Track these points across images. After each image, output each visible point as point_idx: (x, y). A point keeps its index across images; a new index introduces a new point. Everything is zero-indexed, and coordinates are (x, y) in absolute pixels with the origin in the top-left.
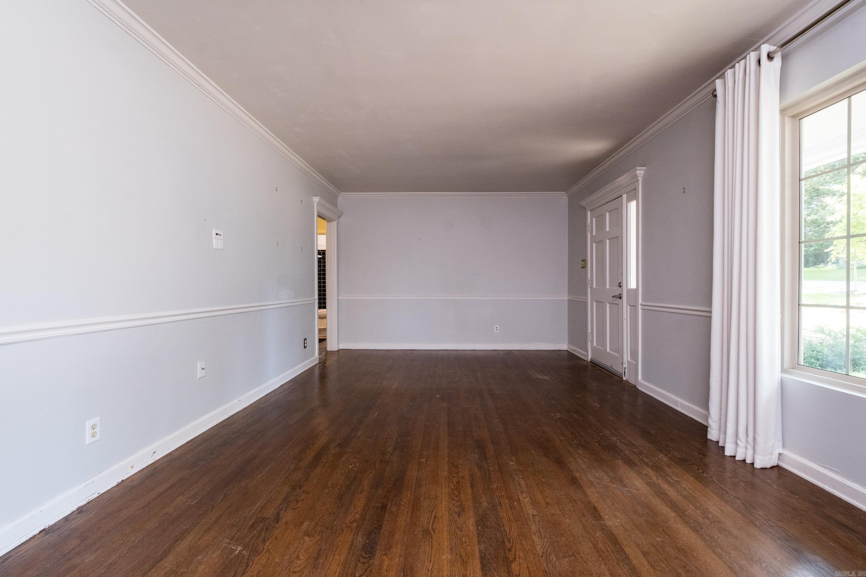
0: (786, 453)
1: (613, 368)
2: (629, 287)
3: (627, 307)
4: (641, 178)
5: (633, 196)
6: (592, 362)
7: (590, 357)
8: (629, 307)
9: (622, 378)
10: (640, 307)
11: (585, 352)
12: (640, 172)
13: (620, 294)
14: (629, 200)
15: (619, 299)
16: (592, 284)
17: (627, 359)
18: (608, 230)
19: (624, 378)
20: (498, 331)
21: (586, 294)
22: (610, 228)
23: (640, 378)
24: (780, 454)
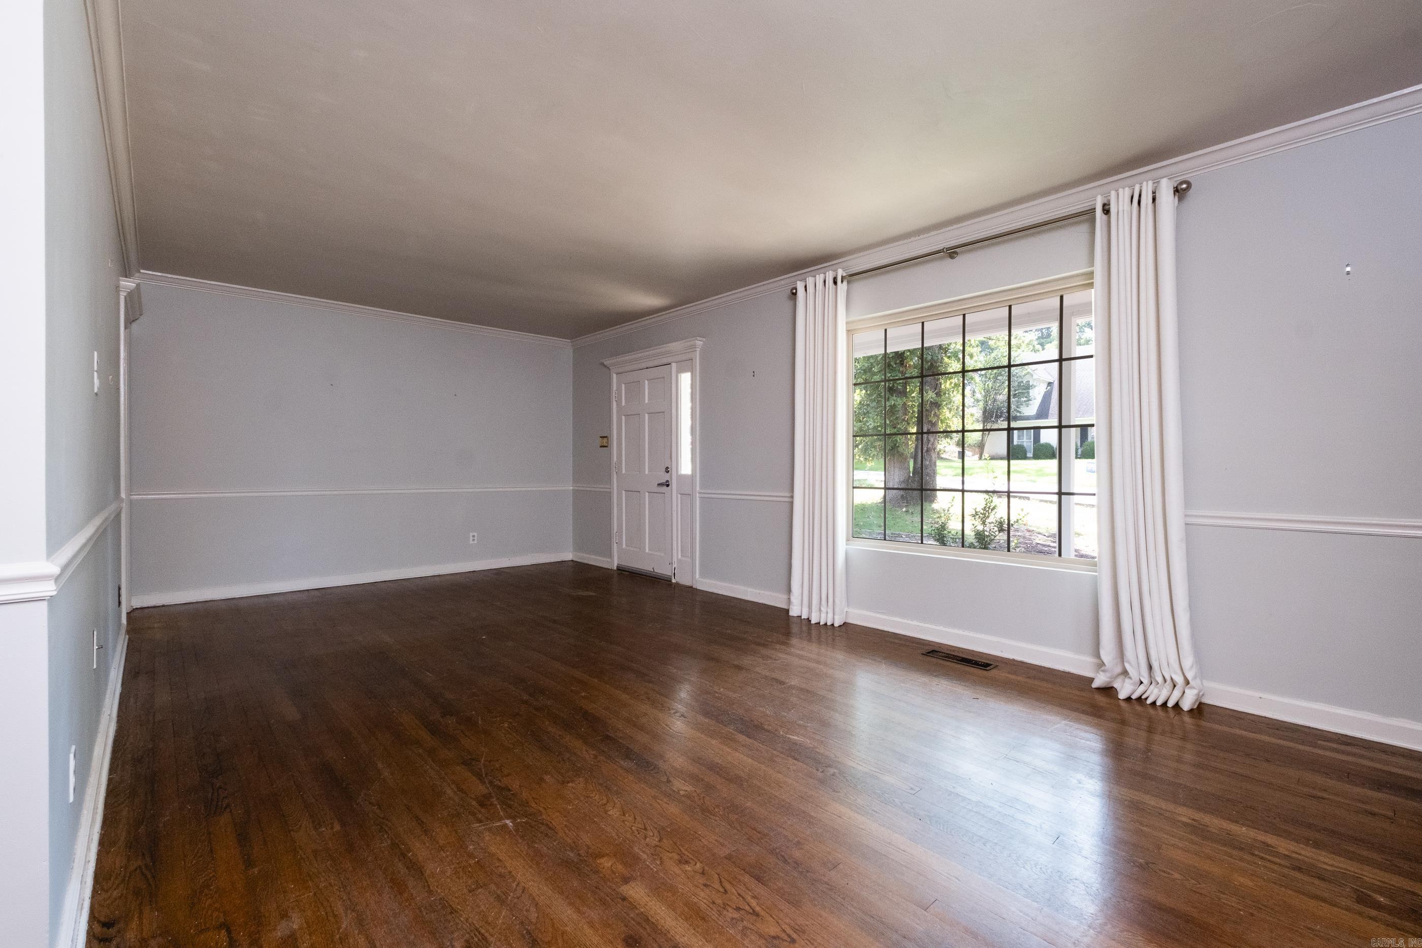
0: (850, 610)
1: (655, 571)
2: (679, 473)
3: (677, 496)
4: (699, 349)
5: (686, 365)
6: (620, 570)
7: (616, 565)
8: (679, 496)
9: (671, 581)
10: (698, 495)
11: (609, 558)
12: (699, 343)
13: (667, 481)
14: (681, 370)
15: (665, 487)
16: (620, 468)
17: (677, 557)
18: (647, 401)
19: (674, 581)
20: (476, 542)
21: (610, 481)
22: (649, 399)
23: (697, 576)
24: (847, 612)
